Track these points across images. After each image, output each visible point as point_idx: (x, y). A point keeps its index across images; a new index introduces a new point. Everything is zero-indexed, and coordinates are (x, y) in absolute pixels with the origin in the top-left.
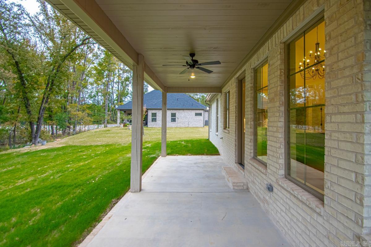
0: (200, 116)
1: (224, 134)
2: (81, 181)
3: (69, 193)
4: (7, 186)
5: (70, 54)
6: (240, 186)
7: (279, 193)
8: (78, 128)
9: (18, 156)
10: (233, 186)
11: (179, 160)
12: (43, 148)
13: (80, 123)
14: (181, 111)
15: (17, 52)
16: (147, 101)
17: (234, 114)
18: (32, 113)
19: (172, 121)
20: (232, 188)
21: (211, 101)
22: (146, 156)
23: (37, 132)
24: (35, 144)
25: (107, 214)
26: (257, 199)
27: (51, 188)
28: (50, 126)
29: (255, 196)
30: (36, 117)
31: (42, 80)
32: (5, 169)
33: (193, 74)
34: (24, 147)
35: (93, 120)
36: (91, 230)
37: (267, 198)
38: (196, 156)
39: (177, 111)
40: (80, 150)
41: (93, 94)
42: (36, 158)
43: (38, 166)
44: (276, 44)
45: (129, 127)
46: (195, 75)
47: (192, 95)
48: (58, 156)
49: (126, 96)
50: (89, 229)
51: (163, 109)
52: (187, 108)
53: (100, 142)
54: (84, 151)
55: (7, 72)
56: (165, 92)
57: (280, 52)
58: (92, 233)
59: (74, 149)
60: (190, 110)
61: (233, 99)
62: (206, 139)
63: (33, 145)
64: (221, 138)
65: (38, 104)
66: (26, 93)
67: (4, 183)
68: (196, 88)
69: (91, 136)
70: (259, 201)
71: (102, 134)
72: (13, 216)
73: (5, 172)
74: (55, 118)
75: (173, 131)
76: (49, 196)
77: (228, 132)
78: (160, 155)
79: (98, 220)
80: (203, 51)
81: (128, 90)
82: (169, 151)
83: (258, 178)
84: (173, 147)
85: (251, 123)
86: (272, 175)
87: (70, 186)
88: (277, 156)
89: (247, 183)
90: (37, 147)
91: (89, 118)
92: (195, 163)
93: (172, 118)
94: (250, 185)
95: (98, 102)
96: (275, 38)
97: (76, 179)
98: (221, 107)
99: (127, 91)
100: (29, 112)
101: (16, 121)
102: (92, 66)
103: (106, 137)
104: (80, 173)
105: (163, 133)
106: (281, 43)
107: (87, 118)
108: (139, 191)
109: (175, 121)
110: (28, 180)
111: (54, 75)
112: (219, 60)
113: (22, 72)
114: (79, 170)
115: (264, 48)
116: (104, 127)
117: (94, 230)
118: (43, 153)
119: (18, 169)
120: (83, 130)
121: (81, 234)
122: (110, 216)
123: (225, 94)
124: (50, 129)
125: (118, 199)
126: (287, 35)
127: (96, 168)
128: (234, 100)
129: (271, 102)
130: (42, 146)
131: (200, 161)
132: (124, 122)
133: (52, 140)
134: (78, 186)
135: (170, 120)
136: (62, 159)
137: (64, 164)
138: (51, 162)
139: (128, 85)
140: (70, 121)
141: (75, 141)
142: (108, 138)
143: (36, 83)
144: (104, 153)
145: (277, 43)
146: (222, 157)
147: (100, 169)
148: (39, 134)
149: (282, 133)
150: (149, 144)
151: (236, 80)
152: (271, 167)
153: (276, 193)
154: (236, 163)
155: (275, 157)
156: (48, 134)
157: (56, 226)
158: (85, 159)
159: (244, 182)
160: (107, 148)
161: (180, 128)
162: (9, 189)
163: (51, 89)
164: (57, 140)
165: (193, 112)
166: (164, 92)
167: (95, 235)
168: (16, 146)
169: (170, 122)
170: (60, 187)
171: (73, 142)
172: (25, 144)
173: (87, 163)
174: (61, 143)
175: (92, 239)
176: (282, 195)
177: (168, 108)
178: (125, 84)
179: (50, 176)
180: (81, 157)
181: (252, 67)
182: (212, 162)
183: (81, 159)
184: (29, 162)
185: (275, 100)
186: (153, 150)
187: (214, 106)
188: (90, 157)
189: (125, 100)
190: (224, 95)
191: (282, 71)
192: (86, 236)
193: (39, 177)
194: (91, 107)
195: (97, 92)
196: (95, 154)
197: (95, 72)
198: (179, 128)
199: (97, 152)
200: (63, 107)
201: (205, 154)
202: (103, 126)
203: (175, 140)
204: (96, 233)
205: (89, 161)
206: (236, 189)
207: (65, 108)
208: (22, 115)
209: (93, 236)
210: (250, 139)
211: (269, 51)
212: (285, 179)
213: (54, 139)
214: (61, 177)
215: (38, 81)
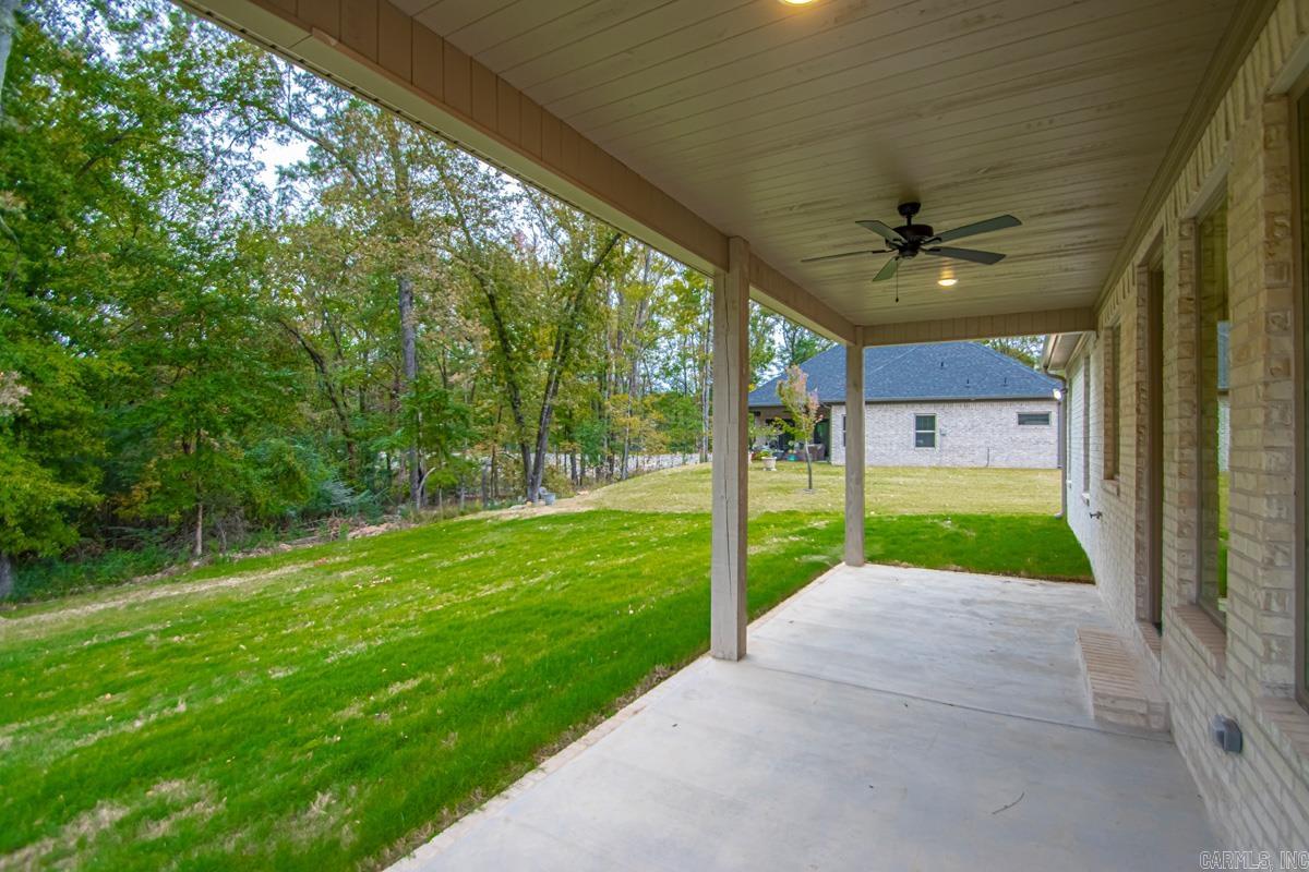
0: (1041, 427)
1: (1106, 500)
2: (606, 605)
3: (570, 632)
4: (460, 597)
5: (603, 256)
6: (1132, 713)
7: (1260, 764)
8: (631, 463)
9: (495, 528)
10: (1096, 707)
11: (905, 584)
12: (547, 513)
13: (636, 449)
14: (957, 409)
15: (489, 272)
16: (829, 377)
17: (1132, 415)
18: (525, 420)
19: (918, 445)
20: (1092, 712)
21: (1069, 365)
22: (796, 559)
23: (536, 473)
24: (530, 500)
25: (632, 701)
26: (1196, 778)
27: (536, 613)
28: (568, 456)
29: (1189, 763)
30: (535, 431)
31: (544, 334)
32: (466, 557)
33: (947, 273)
34: (510, 506)
35: (669, 440)
36: (585, 732)
37: (1225, 777)
38: (981, 576)
39: (941, 406)
40: (626, 525)
41: (671, 363)
42: (529, 537)
43: (528, 556)
44: (1248, 108)
45: (768, 463)
46: (955, 274)
47: (1014, 343)
48: (575, 534)
49: (767, 362)
50: (579, 727)
51: (849, 404)
52: (983, 396)
53: (679, 506)
54: (635, 526)
55: (469, 323)
56: (856, 343)
57: (1267, 140)
58: (583, 737)
59: (615, 521)
60: (995, 404)
61: (1129, 353)
62: (1051, 518)
63: (529, 503)
64: (1091, 516)
65: (538, 397)
66: (512, 372)
67: (458, 588)
68: (979, 319)
69: (660, 486)
70: (1202, 790)
71: (688, 480)
72: (450, 663)
73: (465, 563)
74: (578, 435)
75: (919, 481)
76: (527, 631)
77: (1115, 491)
78: (842, 557)
79: (607, 710)
80: (946, 186)
81: (773, 342)
82: (877, 548)
83: (1199, 687)
84: (899, 537)
85: (1182, 455)
86: (1240, 682)
87: (576, 614)
88: (1255, 603)
89: (1168, 704)
90: (535, 510)
91: (661, 435)
92: (965, 602)
93: (917, 434)
94: (1177, 716)
95: (685, 384)
96: (1245, 81)
97: (595, 599)
98: (1096, 388)
99: (769, 349)
100: (519, 420)
101: (495, 441)
102: (665, 281)
103: (697, 491)
104: (607, 586)
105: (852, 485)
106: (1268, 98)
107: (654, 434)
108: (736, 658)
109: (933, 446)
110: (502, 588)
111: (570, 321)
112: (1009, 213)
113: (502, 320)
114: (610, 576)
115: (1214, 129)
116: (701, 461)
117: (591, 734)
118: (547, 524)
119: (490, 558)
120: (646, 469)
121: (558, 733)
122: (639, 708)
123: (1110, 333)
124: (569, 462)
125: (672, 669)
126: (1284, 61)
127: (651, 578)
128: (1133, 357)
129: (1239, 360)
130: (546, 507)
131: (988, 595)
132: (754, 446)
133: (571, 493)
134: (595, 617)
135: (913, 441)
136: (581, 545)
137: (581, 557)
138: (557, 550)
139: (772, 326)
140: (611, 443)
141: (619, 497)
142: (702, 494)
143: (531, 345)
144: (683, 537)
145: (1253, 100)
146: (1099, 593)
147: (658, 579)
148: (541, 476)
149: (1279, 501)
150: (822, 520)
151: (1139, 273)
152: (1238, 647)
153: (1250, 764)
154: (1140, 619)
155: (1252, 606)
156: (561, 477)
157: (518, 702)
158: (633, 548)
159: (1153, 700)
160: (696, 525)
161: (952, 470)
162: (464, 602)
163: (563, 358)
164: (582, 493)
165: (1010, 413)
166: (851, 344)
167: (588, 745)
168: (496, 504)
169: (913, 446)
170: (554, 614)
171: (615, 501)
172: (511, 499)
173: (634, 563)
174: (587, 503)
175: (580, 752)
176: (1271, 773)
177: (869, 399)
178: (763, 324)
179: (547, 584)
180: (625, 545)
181: (1183, 214)
182: (1041, 608)
183: (623, 548)
184: (512, 544)
185: (1252, 353)
186: (825, 542)
187: (1078, 383)
188: (645, 545)
189: (765, 377)
190: (1106, 338)
191: (1279, 220)
192: (570, 743)
193: (524, 582)
194: (665, 403)
195: (684, 357)
196: (660, 538)
197: (675, 298)
198: (948, 468)
199: (667, 535)
200: (597, 405)
201: (1022, 573)
202: (697, 457)
203: (923, 511)
204: (592, 742)
205: (641, 556)
206: (1110, 723)
207: (600, 407)
208: (506, 428)
209: (583, 747)
210: (1179, 522)
211: (1228, 138)
212: (1295, 706)
213: (575, 490)
214: (566, 590)
215: (534, 339)
